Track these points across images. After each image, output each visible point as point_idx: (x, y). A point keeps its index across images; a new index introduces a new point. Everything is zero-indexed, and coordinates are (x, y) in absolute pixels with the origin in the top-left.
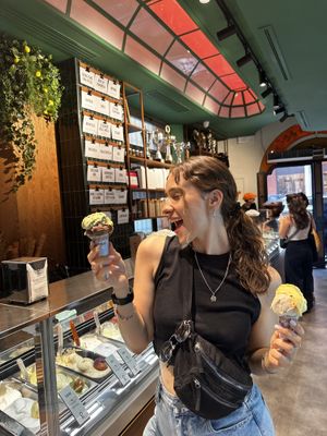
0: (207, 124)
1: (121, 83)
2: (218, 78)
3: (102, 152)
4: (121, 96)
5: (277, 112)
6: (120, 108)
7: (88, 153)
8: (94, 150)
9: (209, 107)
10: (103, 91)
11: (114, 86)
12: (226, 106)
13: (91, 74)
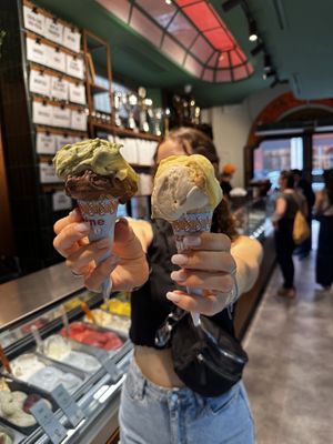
0: (188, 89)
1: (81, 32)
2: (200, 33)
3: (57, 117)
4: (82, 48)
5: (268, 75)
6: (80, 63)
7: (37, 118)
8: (46, 115)
9: (190, 67)
10: (58, 40)
11: (72, 35)
12: (210, 68)
13: (40, 17)
